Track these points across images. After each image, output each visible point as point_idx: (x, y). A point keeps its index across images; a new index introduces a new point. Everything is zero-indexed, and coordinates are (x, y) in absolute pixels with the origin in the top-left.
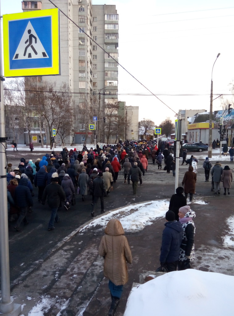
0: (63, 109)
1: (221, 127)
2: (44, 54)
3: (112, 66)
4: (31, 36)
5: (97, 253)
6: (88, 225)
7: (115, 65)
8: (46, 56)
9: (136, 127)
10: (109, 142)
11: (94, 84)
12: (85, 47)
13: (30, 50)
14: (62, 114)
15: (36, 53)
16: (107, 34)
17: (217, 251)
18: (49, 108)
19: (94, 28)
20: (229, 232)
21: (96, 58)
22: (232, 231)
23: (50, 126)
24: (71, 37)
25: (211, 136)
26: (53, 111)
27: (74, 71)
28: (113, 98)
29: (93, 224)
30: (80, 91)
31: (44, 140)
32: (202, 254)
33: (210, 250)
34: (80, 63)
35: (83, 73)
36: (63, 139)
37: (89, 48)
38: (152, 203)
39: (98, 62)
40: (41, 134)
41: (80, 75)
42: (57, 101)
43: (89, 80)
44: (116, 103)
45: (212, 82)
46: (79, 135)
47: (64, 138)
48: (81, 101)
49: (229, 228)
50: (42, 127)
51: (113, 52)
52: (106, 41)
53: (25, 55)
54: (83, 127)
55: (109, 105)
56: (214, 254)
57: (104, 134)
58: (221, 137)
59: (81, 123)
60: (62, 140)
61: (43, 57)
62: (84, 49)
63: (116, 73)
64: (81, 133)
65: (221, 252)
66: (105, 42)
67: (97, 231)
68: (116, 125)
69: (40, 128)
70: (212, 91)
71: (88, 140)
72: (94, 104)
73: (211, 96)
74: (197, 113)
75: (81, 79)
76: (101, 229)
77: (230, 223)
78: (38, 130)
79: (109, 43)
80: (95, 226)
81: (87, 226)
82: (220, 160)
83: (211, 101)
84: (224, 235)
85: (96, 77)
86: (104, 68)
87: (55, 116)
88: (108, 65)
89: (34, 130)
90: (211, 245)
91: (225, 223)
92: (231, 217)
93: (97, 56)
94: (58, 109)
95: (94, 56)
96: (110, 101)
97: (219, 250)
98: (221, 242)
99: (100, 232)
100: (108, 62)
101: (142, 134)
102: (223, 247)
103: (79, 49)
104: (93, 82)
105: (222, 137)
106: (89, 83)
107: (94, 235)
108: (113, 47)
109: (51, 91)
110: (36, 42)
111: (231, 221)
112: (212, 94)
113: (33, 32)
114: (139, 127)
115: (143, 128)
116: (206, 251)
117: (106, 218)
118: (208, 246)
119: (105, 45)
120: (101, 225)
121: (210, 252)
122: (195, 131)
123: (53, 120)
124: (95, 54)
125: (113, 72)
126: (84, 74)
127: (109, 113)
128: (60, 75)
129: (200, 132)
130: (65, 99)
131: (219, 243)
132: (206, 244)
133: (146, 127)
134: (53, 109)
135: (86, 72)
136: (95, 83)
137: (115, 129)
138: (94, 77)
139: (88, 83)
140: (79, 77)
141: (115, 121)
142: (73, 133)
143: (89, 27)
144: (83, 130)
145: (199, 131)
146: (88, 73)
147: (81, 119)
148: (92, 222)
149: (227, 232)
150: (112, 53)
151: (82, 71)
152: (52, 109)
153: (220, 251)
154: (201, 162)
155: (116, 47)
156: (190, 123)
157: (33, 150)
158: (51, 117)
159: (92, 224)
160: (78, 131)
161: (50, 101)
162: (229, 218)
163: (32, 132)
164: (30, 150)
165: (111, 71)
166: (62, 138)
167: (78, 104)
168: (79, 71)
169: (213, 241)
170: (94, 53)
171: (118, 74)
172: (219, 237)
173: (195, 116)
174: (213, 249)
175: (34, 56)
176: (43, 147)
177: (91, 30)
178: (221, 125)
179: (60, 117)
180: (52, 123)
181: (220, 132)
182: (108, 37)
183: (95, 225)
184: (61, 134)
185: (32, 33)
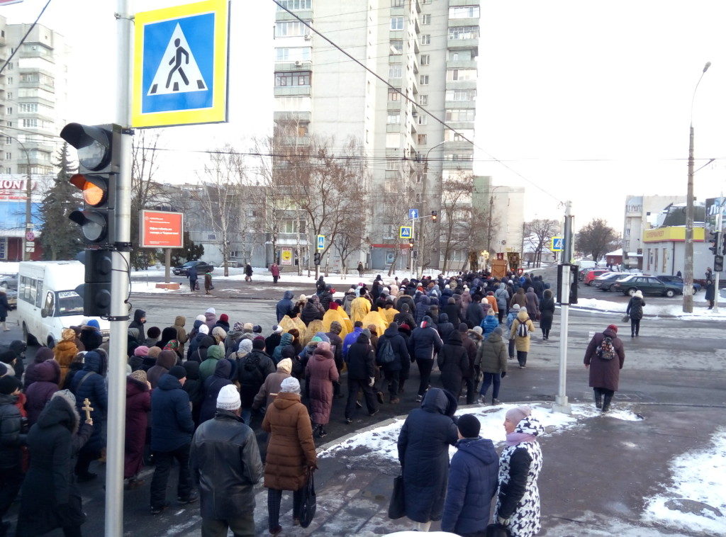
0: (346, 192)
1: (716, 237)
2: (200, 84)
3: (463, 98)
4: (180, 51)
5: (338, 506)
6: (339, 445)
7: (468, 96)
8: (204, 88)
9: (518, 234)
10: (447, 267)
11: (421, 139)
12: (402, 59)
13: (177, 77)
14: (343, 204)
15: (187, 82)
16: (452, 29)
17: (621, 528)
18: (317, 190)
19: (424, 16)
20: (667, 489)
21: (427, 83)
22: (676, 487)
23: (317, 228)
24: (373, 38)
25: (690, 258)
26: (324, 197)
27: (377, 111)
28: (459, 169)
29: (351, 444)
30: (388, 154)
31: (306, 259)
32: (581, 530)
33: (603, 524)
34: (391, 94)
35: (396, 115)
36: (344, 257)
37: (413, 59)
38: (501, 409)
39: (431, 90)
40: (298, 246)
41: (391, 119)
42: (335, 176)
43: (409, 129)
44: (466, 179)
45: (692, 129)
46: (379, 249)
47: (346, 256)
48: (389, 175)
49: (673, 478)
50: (302, 230)
51: (465, 66)
52: (451, 44)
53: (167, 86)
54: (390, 232)
55: (449, 183)
56: (610, 534)
57: (439, 249)
58: (716, 263)
59: (385, 224)
60: (343, 260)
61: (198, 90)
62: (400, 64)
63: (470, 113)
64: (386, 245)
65: (629, 531)
66: (448, 46)
67: (355, 459)
68: (466, 229)
69: (298, 234)
70: (691, 150)
71: (400, 262)
72: (418, 181)
73: (691, 164)
74: (672, 204)
75: (391, 129)
76: (365, 457)
77: (680, 467)
78: (294, 237)
79: (458, 48)
80: (354, 447)
81: (336, 446)
82: (715, 319)
83: (691, 175)
84: (652, 494)
85: (426, 123)
86: (444, 102)
87: (328, 208)
88: (453, 95)
89: (285, 238)
90: (610, 513)
91: (666, 467)
92: (687, 454)
93: (430, 78)
94: (335, 193)
95: (422, 76)
96: (452, 175)
97: (628, 525)
98: (639, 507)
99: (362, 461)
100: (452, 90)
101: (532, 250)
102: (640, 520)
103: (390, 64)
104: (418, 133)
105: (719, 261)
106: (409, 135)
107: (346, 468)
108: (467, 56)
109: (322, 155)
110: (187, 62)
111: (683, 464)
112: (691, 158)
113: (184, 44)
114: (526, 235)
115: (535, 237)
116: (592, 526)
117: (384, 432)
118: (601, 516)
119: (448, 52)
120: (368, 446)
121: (601, 529)
122: (660, 246)
123: (324, 217)
124: (425, 74)
125: (465, 111)
126: (398, 117)
127: (448, 202)
128: (227, 121)
129: (674, 250)
130: (351, 172)
131: (634, 511)
132: (597, 509)
133: (543, 234)
134: (325, 193)
135: (403, 113)
136: (424, 135)
137: (463, 238)
138: (420, 122)
139: (406, 136)
140: (387, 125)
141: (465, 220)
142: (367, 245)
143: (414, 16)
144: (389, 238)
145: (669, 246)
146: (406, 113)
147: (386, 215)
148: (351, 439)
149: (664, 489)
150: (463, 69)
151: (394, 112)
152: (323, 192)
153: (629, 528)
154: (664, 321)
155: (473, 57)
156: (652, 227)
157: (279, 280)
158: (319, 211)
159: (349, 442)
160: (379, 241)
161: (320, 176)
162: (682, 455)
163: (280, 242)
164: (271, 279)
165: (459, 109)
166: (342, 256)
167: (380, 182)
168: (388, 111)
169: (620, 504)
170: (423, 71)
171: (475, 114)
172: (637, 498)
173: (667, 211)
174: (611, 523)
175: (183, 88)
176: (300, 275)
177: (418, 22)
178: (718, 232)
179: (339, 209)
180: (321, 223)
181: (714, 250)
182: (456, 34)
183: (354, 445)
184: (341, 248)
185: (181, 45)
